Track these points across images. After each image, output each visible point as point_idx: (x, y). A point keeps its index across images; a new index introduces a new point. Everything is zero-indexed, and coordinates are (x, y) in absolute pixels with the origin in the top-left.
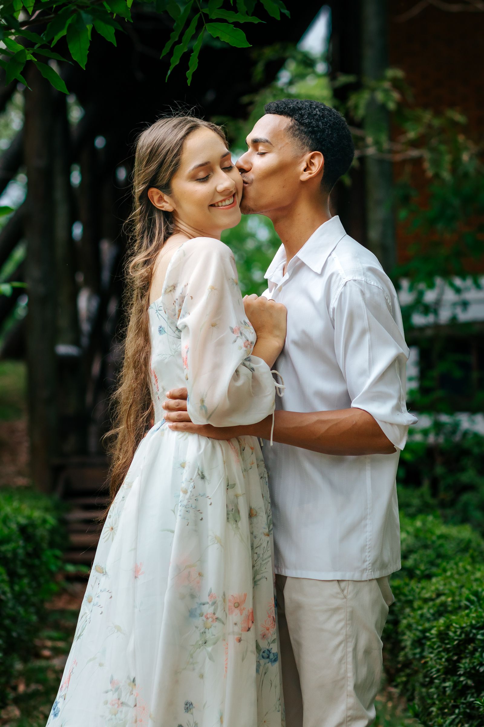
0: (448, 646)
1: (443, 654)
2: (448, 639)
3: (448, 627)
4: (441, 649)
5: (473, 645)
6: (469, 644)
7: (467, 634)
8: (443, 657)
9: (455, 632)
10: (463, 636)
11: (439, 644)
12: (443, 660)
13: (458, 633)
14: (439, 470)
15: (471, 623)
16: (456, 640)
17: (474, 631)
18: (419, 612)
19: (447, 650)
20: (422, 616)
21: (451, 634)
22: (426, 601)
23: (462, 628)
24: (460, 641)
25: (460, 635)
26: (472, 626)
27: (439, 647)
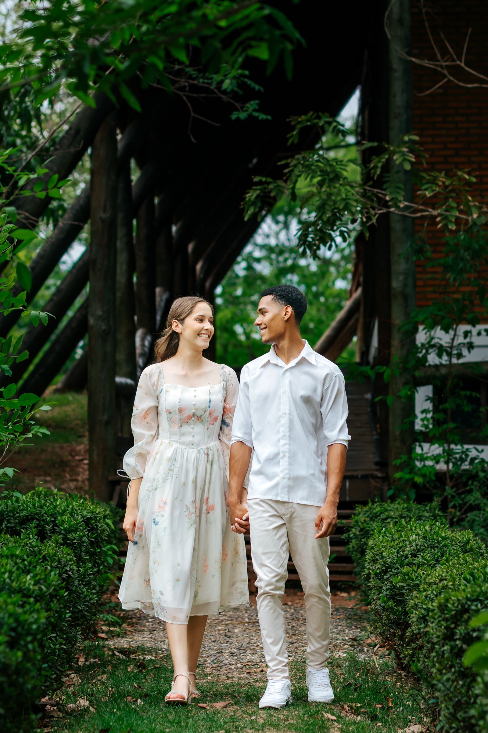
0: (447, 616)
1: (442, 622)
2: (447, 610)
3: (447, 600)
4: (441, 619)
5: (467, 614)
6: (464, 614)
7: (463, 606)
8: (442, 625)
9: (453, 604)
10: (460, 607)
11: (439, 614)
12: (443, 627)
13: (456, 605)
14: (449, 491)
15: (467, 596)
16: (453, 610)
17: (469, 603)
18: (425, 594)
19: (446, 620)
20: (426, 597)
21: (449, 605)
22: (430, 584)
23: (459, 600)
24: (457, 611)
25: (457, 607)
26: (467, 599)
27: (439, 617)
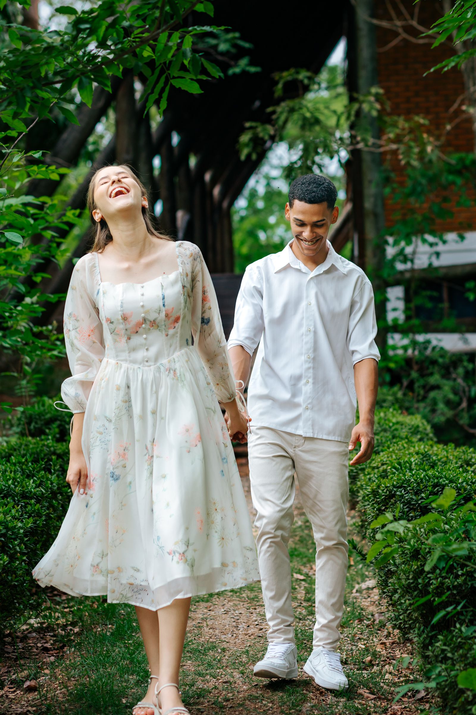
0: (378, 500)
1: (375, 505)
2: (379, 495)
3: (379, 487)
4: (374, 502)
5: (394, 499)
6: (392, 499)
7: (390, 492)
8: (375, 507)
9: (383, 490)
10: (388, 492)
11: (372, 498)
12: (375, 509)
13: (385, 491)
14: (414, 374)
15: (393, 483)
16: (383, 495)
17: (395, 489)
18: (368, 477)
19: (377, 503)
20: (370, 479)
21: (380, 491)
22: (374, 468)
23: (387, 487)
24: (386, 496)
25: (386, 493)
26: (394, 486)
27: (373, 500)
